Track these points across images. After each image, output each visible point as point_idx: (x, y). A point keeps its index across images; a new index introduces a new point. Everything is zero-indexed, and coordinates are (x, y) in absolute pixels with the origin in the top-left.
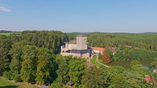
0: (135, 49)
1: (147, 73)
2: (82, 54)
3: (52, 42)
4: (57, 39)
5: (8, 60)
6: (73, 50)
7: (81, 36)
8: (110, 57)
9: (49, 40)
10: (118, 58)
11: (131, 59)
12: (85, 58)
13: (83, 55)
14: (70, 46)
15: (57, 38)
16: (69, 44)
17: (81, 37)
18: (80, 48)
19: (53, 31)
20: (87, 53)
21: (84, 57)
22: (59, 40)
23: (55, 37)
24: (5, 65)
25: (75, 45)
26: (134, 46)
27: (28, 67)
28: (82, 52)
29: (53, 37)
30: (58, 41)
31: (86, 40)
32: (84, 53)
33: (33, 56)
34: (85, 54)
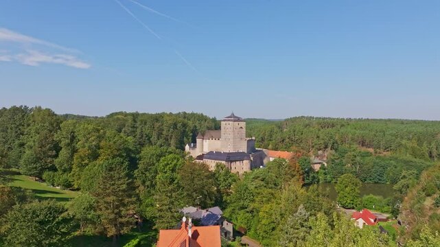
0: (381, 155)
1: (377, 207)
2: (231, 162)
3: (171, 139)
4: (184, 131)
5: (54, 153)
6: (211, 153)
7: (232, 121)
8: (301, 172)
9: (164, 132)
10: (329, 176)
11: (365, 180)
12: (238, 173)
13: (233, 165)
14: (206, 145)
15: (187, 130)
16: (204, 141)
17: (230, 122)
18: (229, 149)
19: (185, 113)
20: (244, 161)
21: (237, 170)
22: (191, 134)
23: (179, 125)
24: (49, 161)
25: (217, 141)
26: (379, 148)
27: (83, 163)
28: (232, 158)
29: (175, 125)
30: (187, 136)
31: (244, 129)
32: (235, 161)
33: (94, 143)
34: (238, 163)
